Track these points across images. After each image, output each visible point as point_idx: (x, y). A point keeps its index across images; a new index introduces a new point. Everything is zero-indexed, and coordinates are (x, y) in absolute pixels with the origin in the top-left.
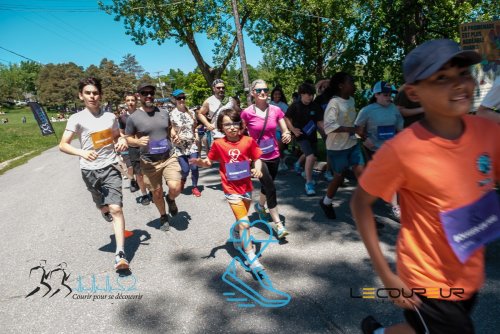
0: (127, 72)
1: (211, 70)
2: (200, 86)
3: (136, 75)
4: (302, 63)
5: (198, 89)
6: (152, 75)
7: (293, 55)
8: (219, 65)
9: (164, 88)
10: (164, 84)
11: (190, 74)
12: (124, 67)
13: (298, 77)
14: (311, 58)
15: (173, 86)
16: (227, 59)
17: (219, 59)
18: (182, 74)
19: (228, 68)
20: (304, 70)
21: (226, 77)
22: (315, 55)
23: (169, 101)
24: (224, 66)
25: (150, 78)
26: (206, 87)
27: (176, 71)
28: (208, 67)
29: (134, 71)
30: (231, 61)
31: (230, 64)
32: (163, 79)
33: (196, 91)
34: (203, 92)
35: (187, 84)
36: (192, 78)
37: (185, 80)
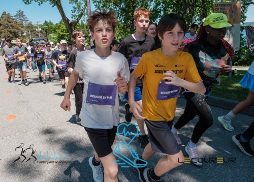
0: (18, 20)
1: (70, 22)
2: (63, 32)
3: (24, 22)
4: (123, 21)
5: (62, 33)
6: (33, 24)
7: (118, 16)
8: (75, 19)
9: (41, 31)
10: (40, 29)
11: (57, 25)
12: (17, 17)
13: (120, 30)
14: (128, 19)
15: (46, 31)
16: (80, 16)
17: (75, 16)
18: (52, 24)
19: (80, 22)
20: (124, 26)
21: (78, 27)
22: (130, 17)
23: (43, 40)
24: (78, 20)
25: (32, 25)
26: (66, 32)
27: (49, 22)
28: (68, 20)
29: (23, 20)
30: (82, 17)
31: (82, 19)
32: (41, 26)
33: (59, 34)
34: (64, 35)
35: (55, 30)
36: (58, 26)
37: (54, 27)
